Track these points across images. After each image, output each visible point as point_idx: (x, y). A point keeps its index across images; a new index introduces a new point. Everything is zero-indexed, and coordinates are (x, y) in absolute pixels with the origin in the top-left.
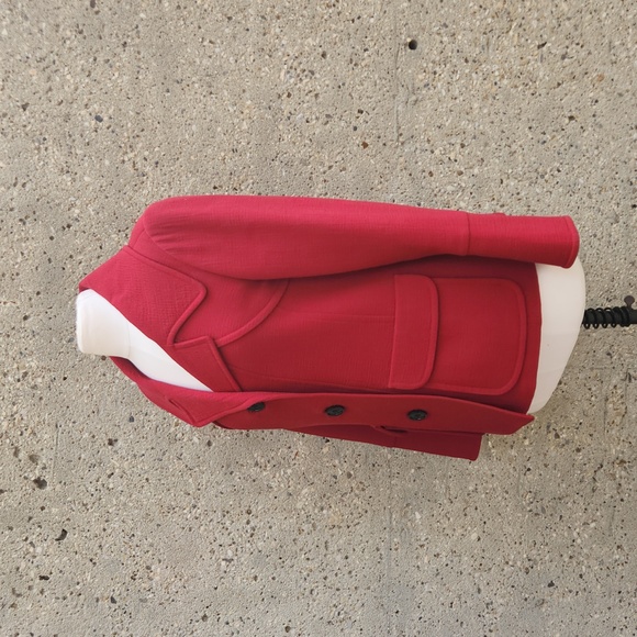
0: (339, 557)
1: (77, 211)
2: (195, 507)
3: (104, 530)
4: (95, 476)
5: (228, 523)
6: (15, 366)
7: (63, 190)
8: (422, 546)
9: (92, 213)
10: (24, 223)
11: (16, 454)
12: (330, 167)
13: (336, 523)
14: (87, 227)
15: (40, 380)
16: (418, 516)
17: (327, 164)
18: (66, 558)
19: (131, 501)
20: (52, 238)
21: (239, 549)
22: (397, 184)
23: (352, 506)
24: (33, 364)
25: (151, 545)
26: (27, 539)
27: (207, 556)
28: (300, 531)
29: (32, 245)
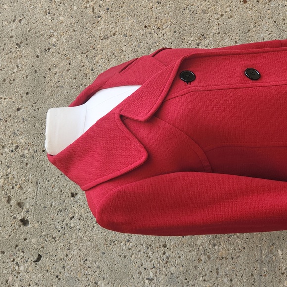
0: (226, 280)
1: (55, 39)
2: (128, 241)
3: (67, 255)
4: (61, 218)
5: (150, 253)
6: (11, 141)
7: (46, 25)
8: (282, 274)
9: (65, 41)
10: (20, 47)
11: (9, 201)
12: (222, 16)
13: (224, 256)
14: (61, 50)
15: (26, 151)
16: (280, 253)
17: (220, 13)
18: (40, 275)
19: (85, 236)
20: (37, 57)
21: (158, 272)
22: (266, 28)
23: (235, 245)
24: (22, 141)
25: (98, 267)
26: (14, 260)
27: (136, 276)
28: (200, 260)
29: (24, 61)
